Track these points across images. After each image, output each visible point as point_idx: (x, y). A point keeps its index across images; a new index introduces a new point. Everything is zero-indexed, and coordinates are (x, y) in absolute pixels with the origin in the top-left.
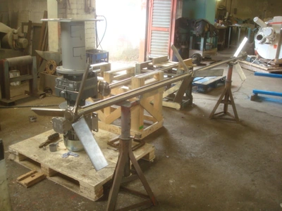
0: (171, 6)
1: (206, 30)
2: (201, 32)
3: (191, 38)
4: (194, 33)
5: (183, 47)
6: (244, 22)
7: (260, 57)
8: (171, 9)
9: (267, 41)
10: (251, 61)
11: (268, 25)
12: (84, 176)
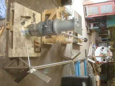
0: (110, 13)
1: (103, 28)
2: (101, 27)
3: (98, 23)
4: (101, 24)
5: (94, 19)
6: (111, 34)
7: (95, 50)
8: (109, 13)
9: (102, 52)
10: (93, 47)
11: (108, 51)
12: (16, 48)
